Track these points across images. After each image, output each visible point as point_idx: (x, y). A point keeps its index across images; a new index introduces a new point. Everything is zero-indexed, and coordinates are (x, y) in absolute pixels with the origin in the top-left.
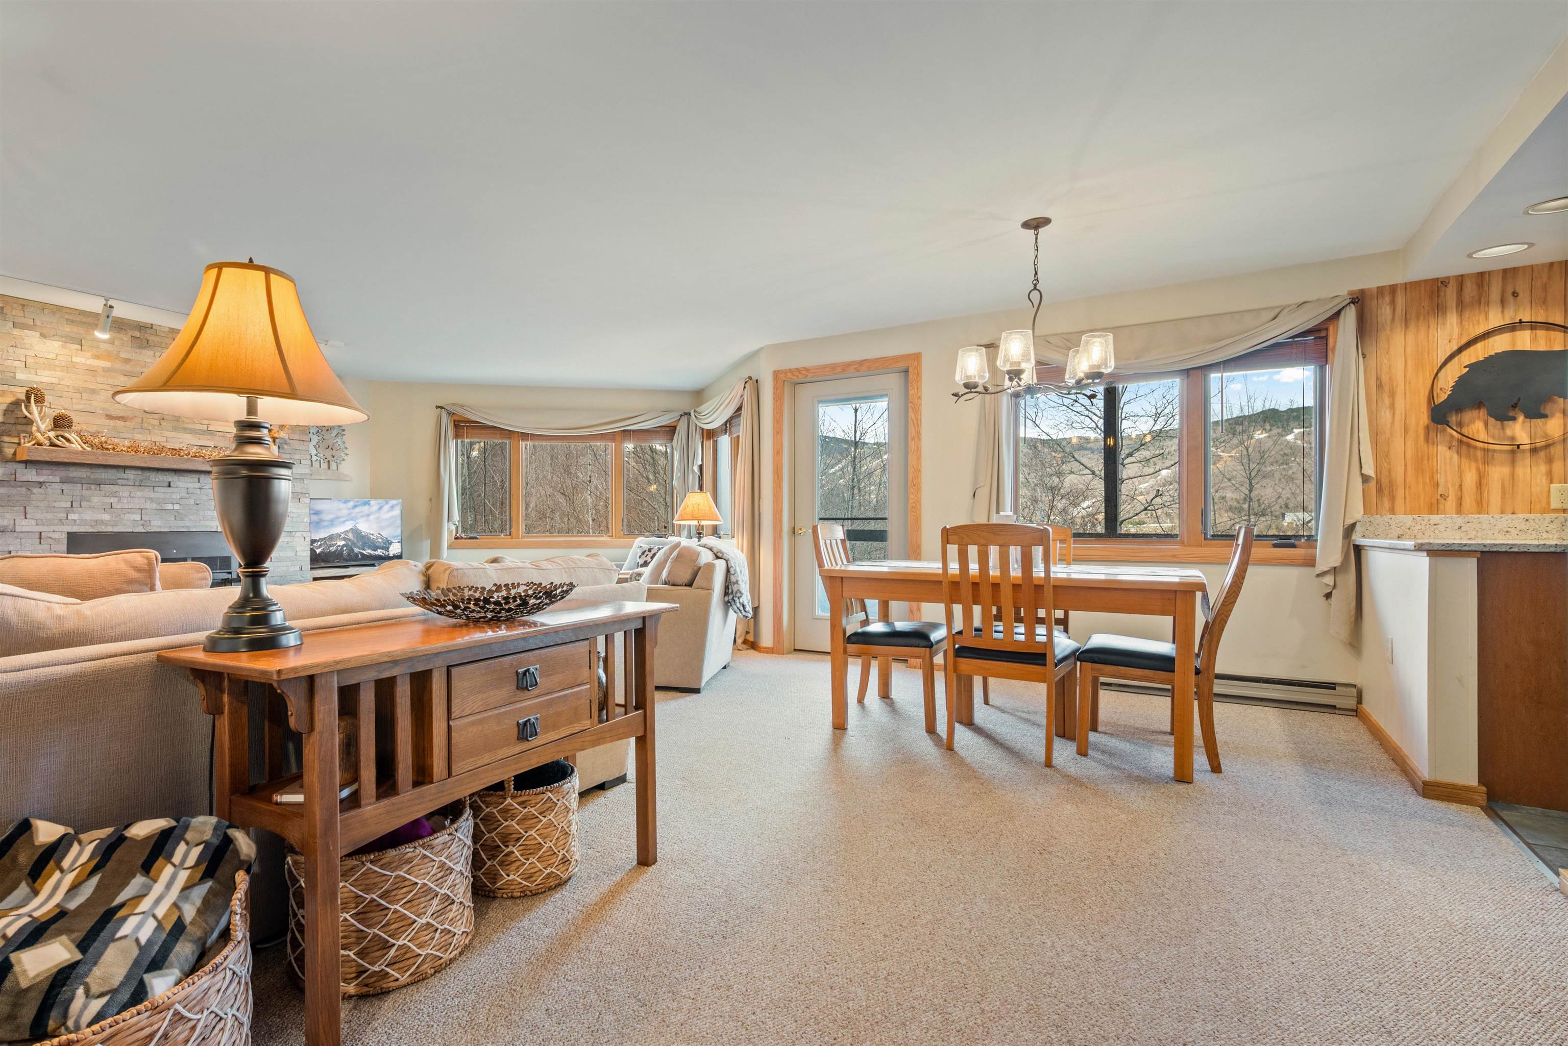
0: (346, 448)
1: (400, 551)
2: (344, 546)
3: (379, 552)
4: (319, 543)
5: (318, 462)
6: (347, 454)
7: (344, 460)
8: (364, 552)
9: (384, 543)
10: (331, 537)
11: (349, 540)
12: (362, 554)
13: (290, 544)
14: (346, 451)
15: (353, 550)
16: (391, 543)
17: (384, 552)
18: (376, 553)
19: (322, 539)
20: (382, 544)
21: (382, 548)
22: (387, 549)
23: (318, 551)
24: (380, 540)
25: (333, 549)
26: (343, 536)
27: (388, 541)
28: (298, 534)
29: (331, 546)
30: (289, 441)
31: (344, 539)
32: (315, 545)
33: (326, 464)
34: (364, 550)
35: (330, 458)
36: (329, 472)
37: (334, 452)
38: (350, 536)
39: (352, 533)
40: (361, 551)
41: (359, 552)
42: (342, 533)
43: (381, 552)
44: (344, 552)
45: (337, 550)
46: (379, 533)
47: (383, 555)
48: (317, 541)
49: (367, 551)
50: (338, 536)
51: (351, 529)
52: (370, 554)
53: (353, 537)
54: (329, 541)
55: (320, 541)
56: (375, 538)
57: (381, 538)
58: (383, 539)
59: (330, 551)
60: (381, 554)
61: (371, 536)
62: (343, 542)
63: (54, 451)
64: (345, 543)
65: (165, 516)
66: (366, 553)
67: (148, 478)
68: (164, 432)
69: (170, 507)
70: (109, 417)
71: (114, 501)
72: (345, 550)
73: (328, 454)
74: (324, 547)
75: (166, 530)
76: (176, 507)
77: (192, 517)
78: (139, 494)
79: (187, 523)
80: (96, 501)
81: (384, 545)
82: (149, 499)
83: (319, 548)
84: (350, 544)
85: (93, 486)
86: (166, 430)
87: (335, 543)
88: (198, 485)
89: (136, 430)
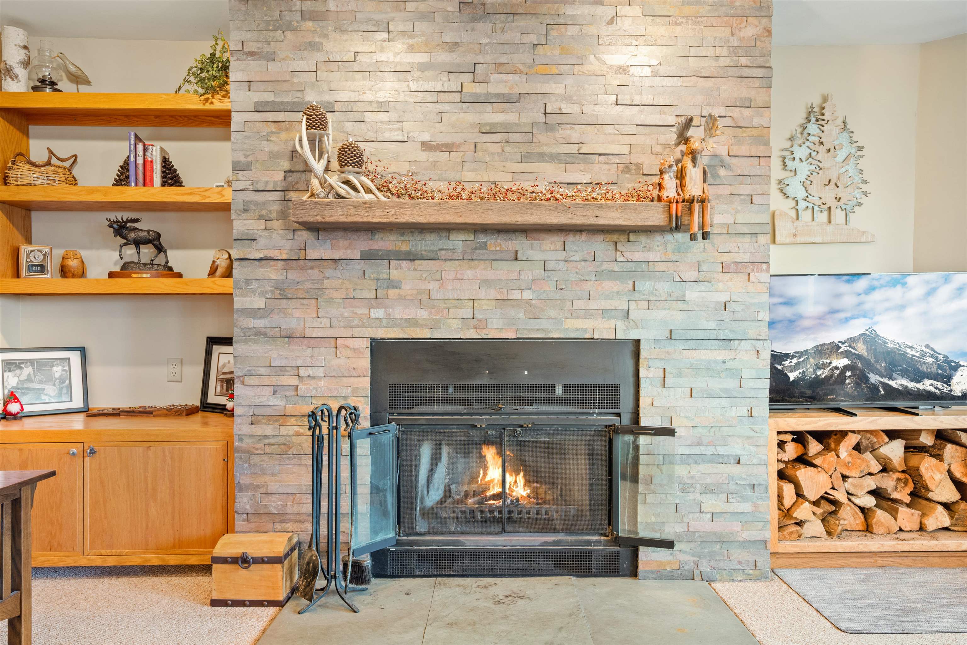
0: (865, 182)
2: (846, 368)
3: (927, 385)
4: (795, 361)
5: (809, 211)
6: (866, 194)
7: (859, 204)
8: (892, 383)
9: (939, 367)
10: (820, 351)
11: (859, 357)
12: (886, 386)
13: (729, 365)
14: (865, 188)
15: (867, 379)
16: (957, 367)
17: (939, 385)
18: (920, 386)
19: (801, 354)
20: (934, 369)
21: (936, 377)
22: (947, 380)
23: (792, 376)
24: (930, 360)
25: (823, 373)
26: (843, 348)
28: (745, 345)
29: (818, 367)
30: (727, 159)
31: (847, 354)
32: (787, 363)
33: (825, 214)
34: (891, 378)
35: (832, 203)
36: (830, 228)
37: (840, 192)
38: (861, 349)
39: (865, 342)
40: (886, 380)
41: (880, 382)
42: (843, 343)
43: (932, 385)
44: (848, 381)
45: (832, 376)
46: (927, 346)
47: (937, 391)
48: (786, 356)
49: (898, 382)
50: (834, 348)
51: (862, 335)
52: (907, 387)
53: (868, 351)
54: (814, 358)
55: (793, 357)
56: (918, 354)
57: (932, 356)
58: (937, 358)
59: (817, 377)
60: (932, 389)
61: (909, 351)
62: (845, 362)
63: (327, 204)
64: (849, 362)
65: (512, 312)
66: (896, 387)
67: (484, 246)
68: (508, 164)
69: (516, 295)
70: (427, 146)
71: (433, 286)
72: (850, 377)
73: (829, 195)
74: (801, 371)
75: (511, 335)
76: (527, 294)
77: (552, 313)
78: (469, 274)
79: (544, 324)
80: (408, 288)
81: (940, 371)
82: (485, 283)
83: (791, 371)
84: (860, 365)
85: (405, 264)
86: (512, 161)
87: (828, 361)
88: (562, 255)
89: (466, 165)
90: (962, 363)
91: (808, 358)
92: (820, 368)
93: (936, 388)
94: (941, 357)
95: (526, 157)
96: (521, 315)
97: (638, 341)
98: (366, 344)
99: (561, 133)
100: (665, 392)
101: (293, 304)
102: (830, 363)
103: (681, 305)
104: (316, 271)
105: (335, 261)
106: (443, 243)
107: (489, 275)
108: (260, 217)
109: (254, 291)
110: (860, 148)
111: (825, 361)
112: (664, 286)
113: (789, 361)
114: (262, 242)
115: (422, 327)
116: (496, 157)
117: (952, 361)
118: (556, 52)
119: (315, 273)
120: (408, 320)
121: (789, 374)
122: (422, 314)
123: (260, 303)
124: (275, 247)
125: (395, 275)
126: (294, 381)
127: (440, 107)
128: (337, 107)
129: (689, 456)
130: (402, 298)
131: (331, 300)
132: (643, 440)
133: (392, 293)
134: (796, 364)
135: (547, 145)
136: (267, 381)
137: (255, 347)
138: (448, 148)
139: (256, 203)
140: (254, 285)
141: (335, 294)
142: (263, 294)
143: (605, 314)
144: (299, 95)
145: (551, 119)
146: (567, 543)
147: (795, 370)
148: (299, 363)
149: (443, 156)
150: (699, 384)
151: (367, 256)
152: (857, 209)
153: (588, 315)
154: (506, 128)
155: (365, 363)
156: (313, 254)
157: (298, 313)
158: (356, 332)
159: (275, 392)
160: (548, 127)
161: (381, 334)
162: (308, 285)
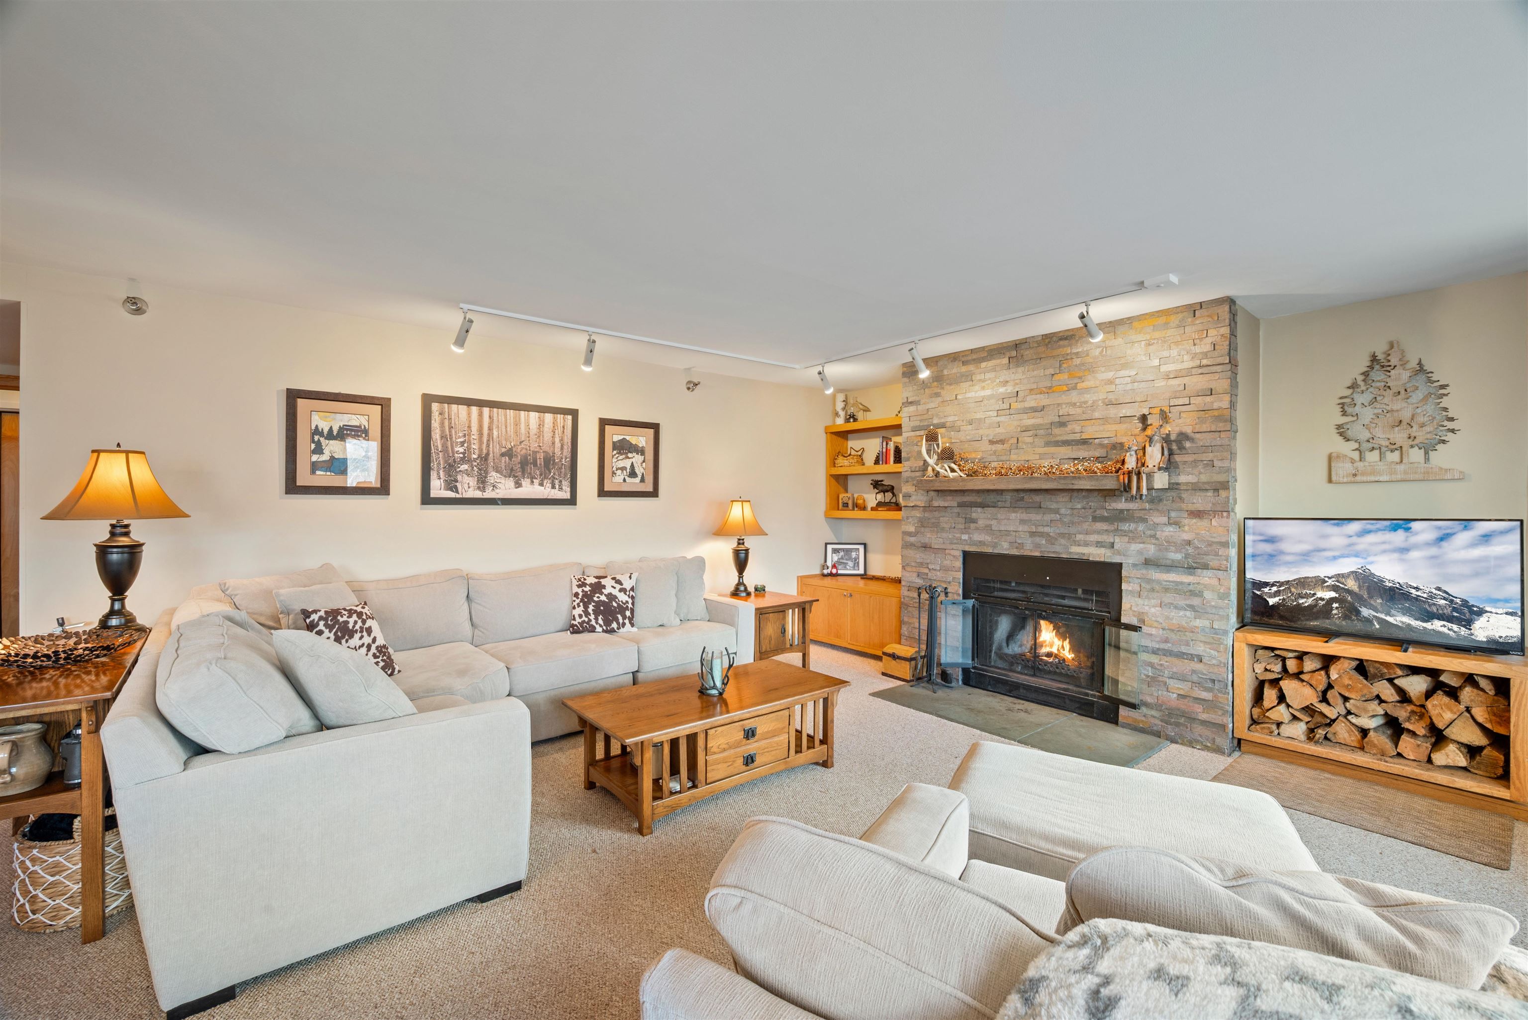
0: (1452, 419)
1: (1518, 633)
2: (1332, 600)
3: (1437, 626)
4: (1275, 589)
5: (1377, 452)
6: (1453, 431)
7: (1444, 442)
8: (1389, 619)
9: (1455, 609)
10: (1302, 582)
11: (1349, 591)
12: (1382, 621)
14: (1450, 425)
15: (1358, 613)
16: (1481, 612)
17: (1455, 627)
19: (1282, 584)
20: (1448, 611)
21: (1449, 619)
22: (1466, 623)
23: (1272, 601)
24: (1443, 602)
25: (1306, 602)
26: (1330, 582)
27: (1470, 608)
29: (1301, 596)
31: (1334, 588)
32: (1266, 590)
33: (1397, 453)
34: (1388, 614)
35: (1404, 442)
36: (1401, 467)
37: (1414, 431)
38: (1351, 584)
39: (1357, 579)
40: (1382, 616)
41: (1374, 616)
42: (1329, 578)
43: (1444, 626)
44: (1334, 612)
45: (1316, 605)
46: (1439, 589)
47: (1451, 633)
48: (1266, 584)
49: (1398, 619)
50: (1320, 582)
51: (1353, 572)
52: (1409, 625)
53: (1360, 587)
54: (1295, 588)
55: (1273, 585)
56: (1425, 595)
57: (1445, 599)
58: (1452, 601)
59: (1299, 605)
60: (1445, 630)
61: (1413, 591)
62: (1333, 594)
63: (931, 481)
64: (1337, 595)
65: (1037, 539)
66: (1395, 623)
67: (1022, 499)
68: (1036, 449)
69: (1041, 529)
70: (991, 442)
71: (994, 522)
72: (1337, 608)
73: (1399, 436)
74: (1281, 598)
75: (1037, 554)
76: (1047, 529)
77: (1063, 541)
78: (1013, 516)
79: (1057, 548)
80: (981, 523)
81: (1455, 614)
82: (1022, 522)
83: (1271, 597)
84: (1349, 598)
85: (979, 510)
86: (1039, 447)
87: (1312, 592)
88: (1070, 505)
89: (1013, 451)
90: (1488, 609)
91: (1289, 588)
92: (1303, 598)
93: (1449, 629)
94: (1458, 601)
95: (1048, 444)
96: (1044, 542)
97: (1121, 564)
98: (959, 554)
99: (1070, 427)
100: (1140, 601)
101: (927, 530)
102: (1315, 594)
103: (1154, 541)
104: (937, 512)
105: (946, 507)
106: (999, 498)
107: (1025, 516)
108: (913, 485)
109: (910, 523)
110: (1443, 387)
111: (1308, 592)
112: (1141, 527)
113: (1268, 588)
114: (913, 497)
115: (988, 546)
116: (1029, 446)
117: (1473, 606)
118: (1066, 377)
119: (936, 514)
120: (980, 542)
121: (1268, 599)
122: (988, 538)
123: (912, 529)
124: (919, 500)
125: (974, 515)
126: (926, 571)
127: (999, 419)
128: (948, 425)
129: (1158, 649)
130: (977, 529)
131: (943, 529)
132: (1124, 633)
133: (972, 525)
134: (1276, 592)
135: (1060, 435)
136: (914, 569)
137: (911, 552)
138: (1002, 442)
139: (911, 478)
140: (910, 520)
141: (945, 526)
142: (914, 524)
143: (1099, 544)
144: (930, 420)
145: (1063, 419)
146: (1073, 691)
147: (1275, 597)
148: (928, 561)
149: (999, 447)
150: (1168, 598)
151: (961, 505)
152: (1440, 447)
153: (1086, 544)
154: (1036, 427)
155: (959, 564)
156: (936, 504)
157: (929, 535)
158: (954, 546)
159: (918, 576)
160: (1062, 424)
161: (967, 548)
162: (933, 520)
